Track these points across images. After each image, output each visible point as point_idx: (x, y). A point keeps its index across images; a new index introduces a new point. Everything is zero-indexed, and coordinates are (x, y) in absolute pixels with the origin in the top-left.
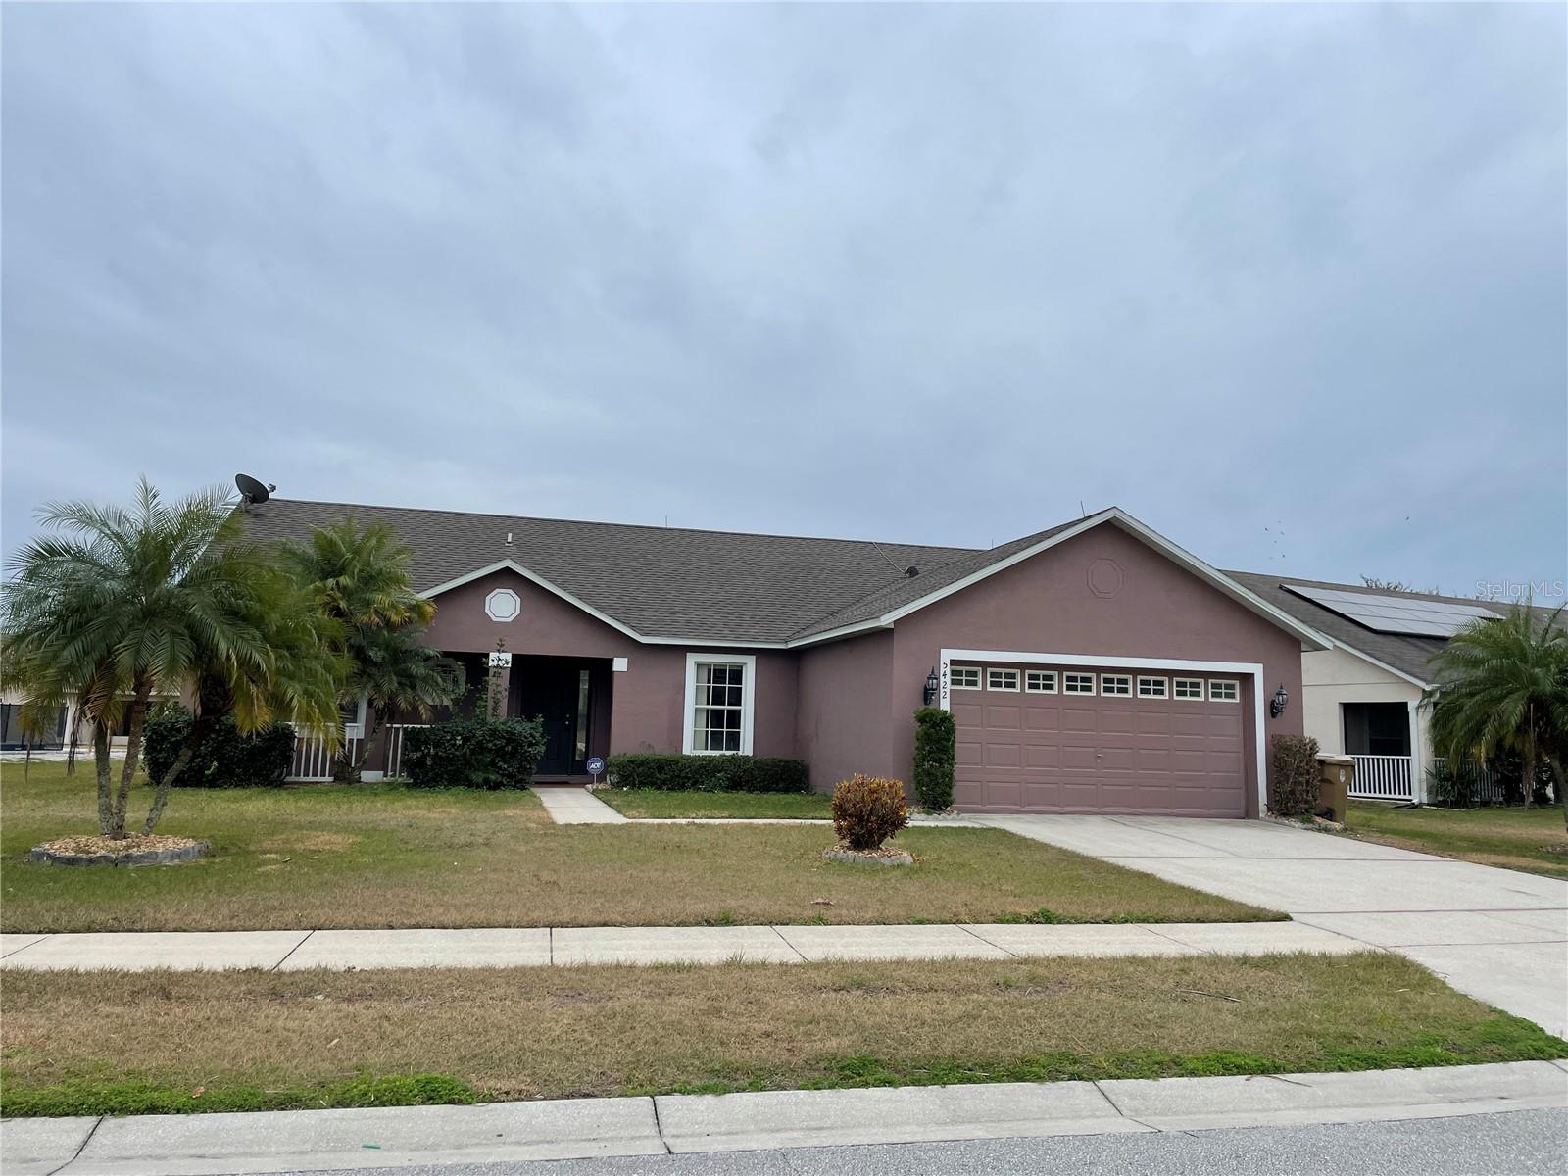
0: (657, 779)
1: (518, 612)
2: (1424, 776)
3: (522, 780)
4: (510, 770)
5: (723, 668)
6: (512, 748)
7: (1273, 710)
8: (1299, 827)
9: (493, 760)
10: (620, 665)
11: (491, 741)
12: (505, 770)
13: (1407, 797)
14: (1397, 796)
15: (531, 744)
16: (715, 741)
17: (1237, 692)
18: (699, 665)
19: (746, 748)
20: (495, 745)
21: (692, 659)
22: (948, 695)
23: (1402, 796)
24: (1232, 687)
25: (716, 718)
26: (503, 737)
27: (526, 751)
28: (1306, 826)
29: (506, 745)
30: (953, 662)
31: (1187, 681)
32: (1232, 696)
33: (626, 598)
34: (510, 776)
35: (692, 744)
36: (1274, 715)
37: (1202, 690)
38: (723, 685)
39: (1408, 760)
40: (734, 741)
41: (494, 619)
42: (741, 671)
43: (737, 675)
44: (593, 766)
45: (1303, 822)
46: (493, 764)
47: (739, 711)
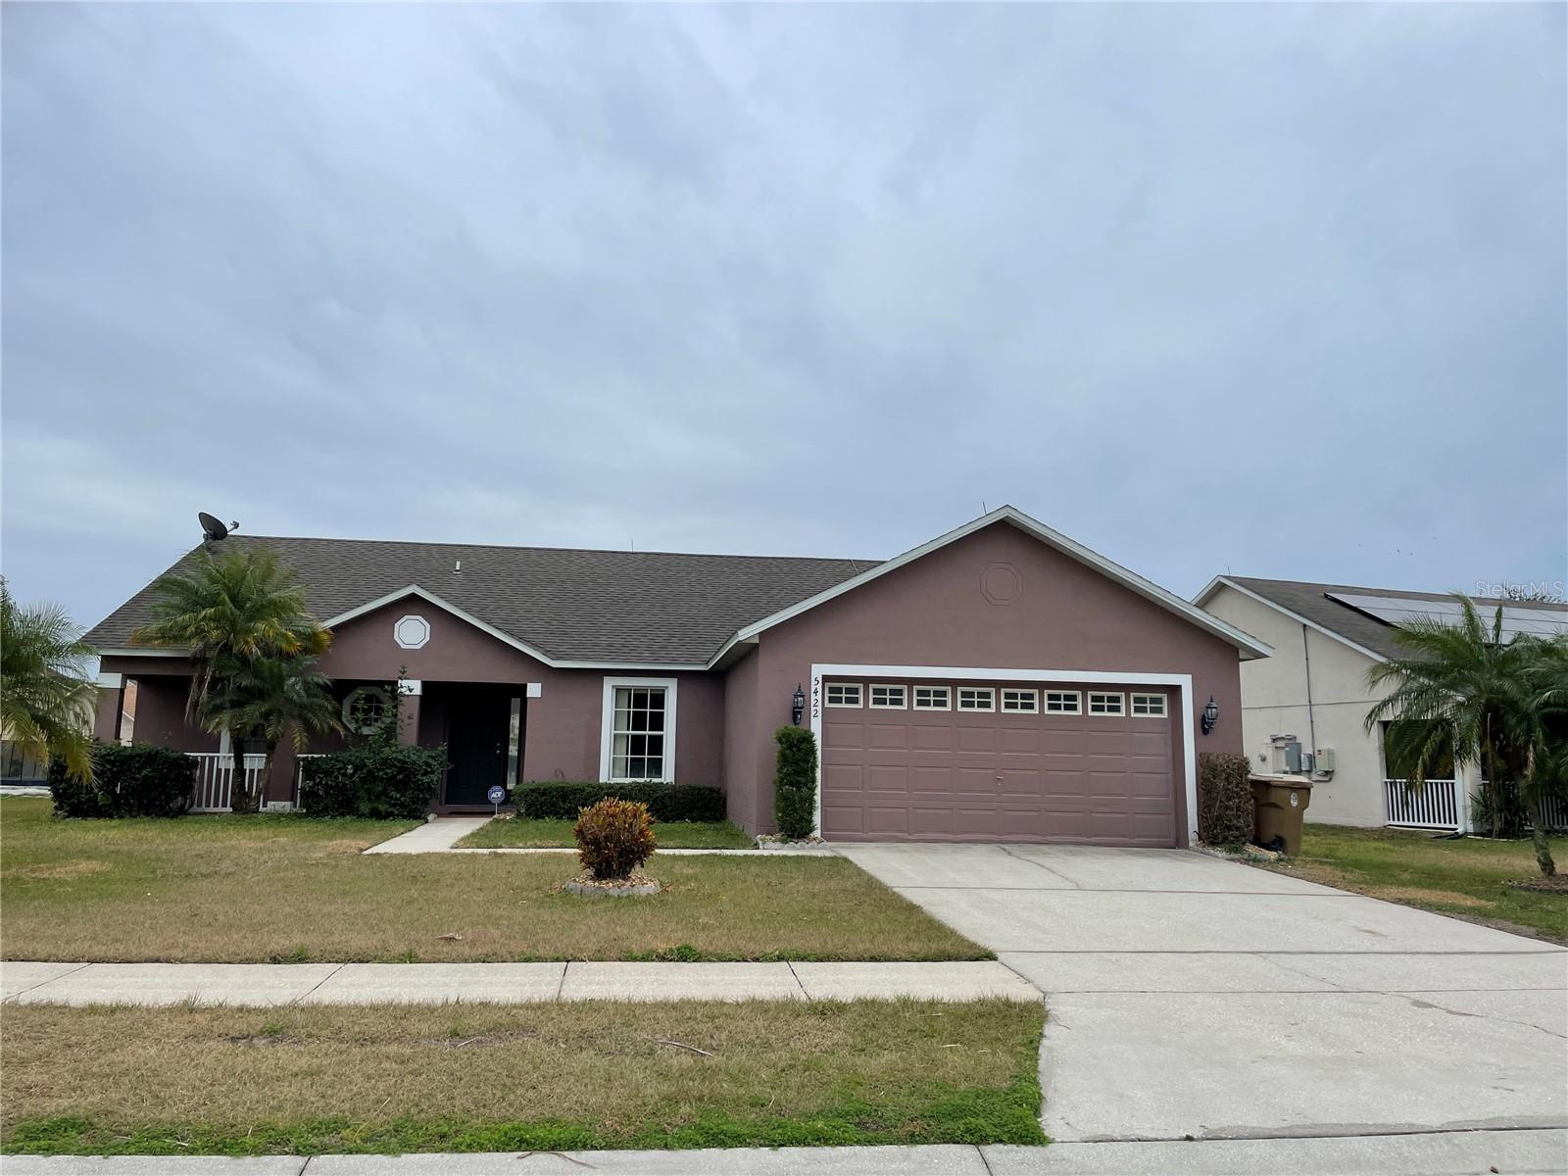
0: (562, 808)
1: (428, 639)
2: (1469, 802)
3: (414, 810)
4: (403, 799)
5: (644, 692)
6: (404, 776)
7: (1204, 725)
8: (1223, 857)
9: (385, 789)
10: (534, 690)
11: (383, 770)
12: (396, 799)
13: (1453, 826)
14: (1442, 825)
15: (426, 773)
16: (636, 768)
17: (1165, 706)
18: (619, 690)
19: (668, 776)
20: (387, 774)
21: (609, 685)
22: (820, 714)
23: (1448, 825)
24: (1159, 701)
25: (637, 744)
26: (395, 766)
27: (419, 780)
28: (1233, 855)
29: (398, 773)
30: (826, 679)
31: (1105, 696)
32: (1160, 711)
33: (555, 623)
34: (403, 806)
35: (608, 772)
36: (1205, 732)
37: (1123, 704)
38: (644, 710)
39: (1453, 784)
40: (656, 767)
41: (403, 646)
42: (664, 695)
43: (658, 699)
44: (494, 795)
45: (1230, 851)
46: (384, 793)
47: (661, 737)
